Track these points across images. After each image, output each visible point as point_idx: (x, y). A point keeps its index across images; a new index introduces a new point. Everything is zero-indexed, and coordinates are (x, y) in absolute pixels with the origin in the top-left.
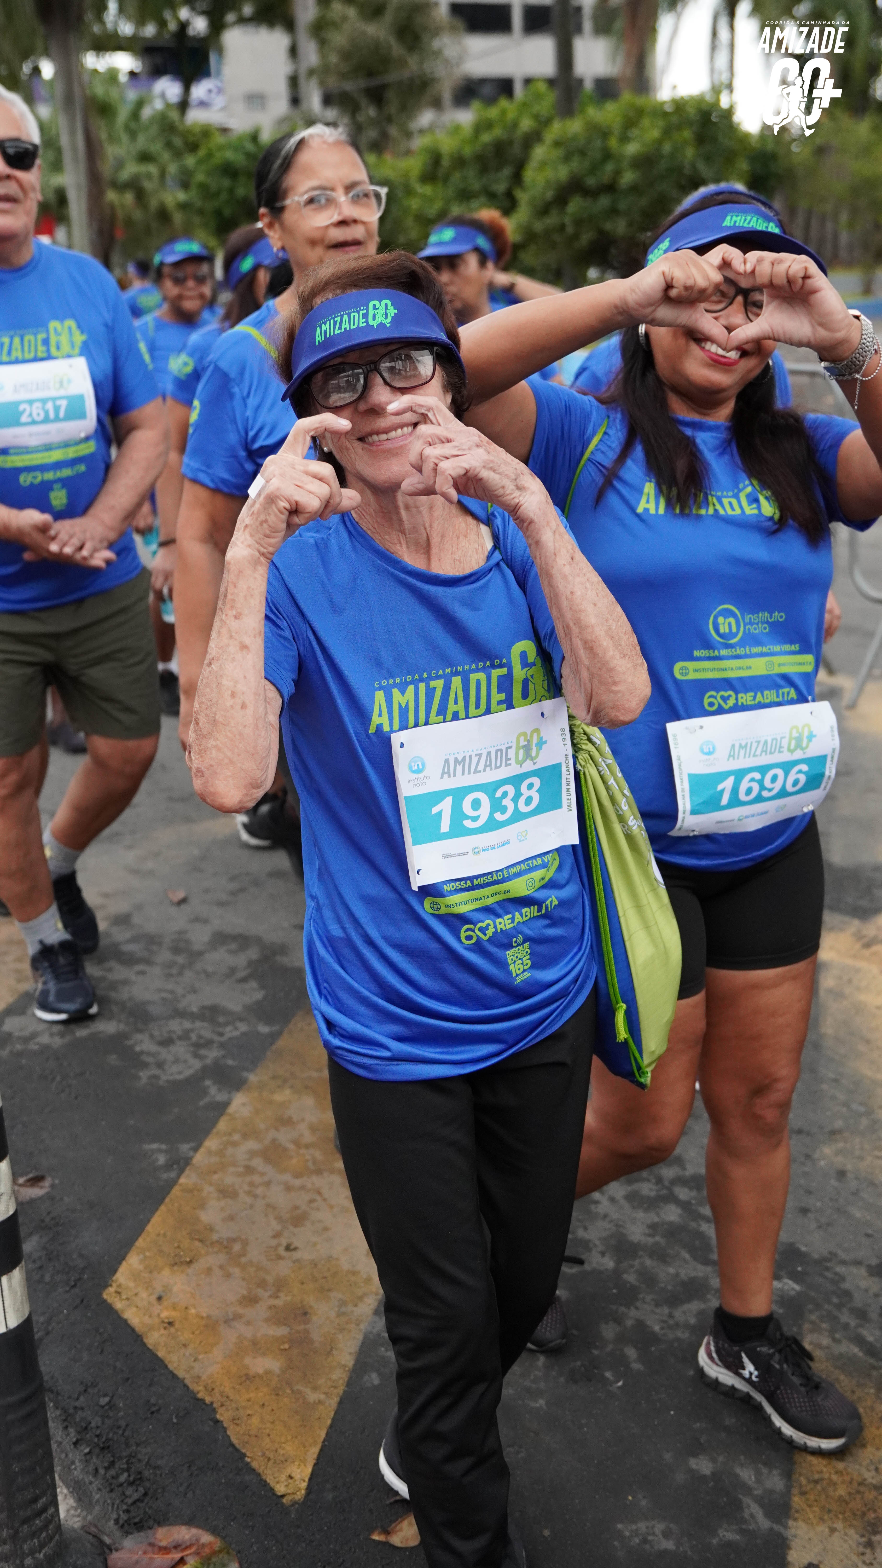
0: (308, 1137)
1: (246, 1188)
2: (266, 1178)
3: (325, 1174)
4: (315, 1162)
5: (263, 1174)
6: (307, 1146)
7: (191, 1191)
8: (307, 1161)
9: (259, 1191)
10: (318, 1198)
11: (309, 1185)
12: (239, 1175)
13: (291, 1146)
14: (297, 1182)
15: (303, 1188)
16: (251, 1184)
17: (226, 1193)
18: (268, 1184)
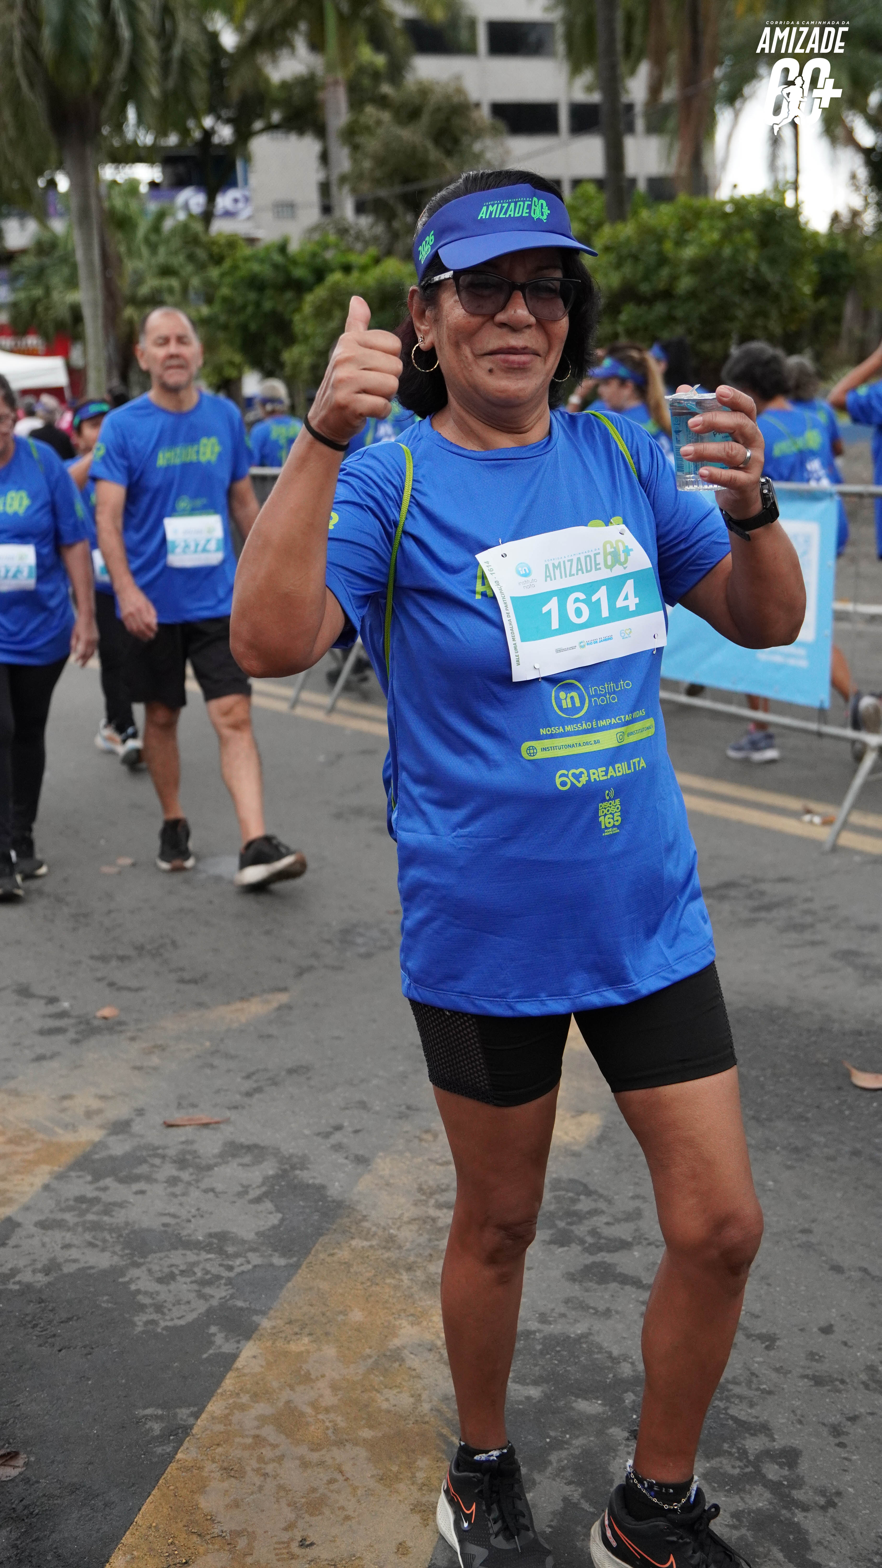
0: (329, 1399)
1: (254, 1464)
2: (278, 1452)
3: (348, 1446)
4: (336, 1430)
5: (274, 1446)
6: (327, 1410)
7: (188, 1469)
8: (327, 1428)
9: (269, 1468)
10: (340, 1477)
11: (330, 1462)
12: (245, 1447)
13: (309, 1410)
14: (315, 1457)
15: (321, 1463)
16: (261, 1459)
17: (231, 1471)
18: (280, 1459)
